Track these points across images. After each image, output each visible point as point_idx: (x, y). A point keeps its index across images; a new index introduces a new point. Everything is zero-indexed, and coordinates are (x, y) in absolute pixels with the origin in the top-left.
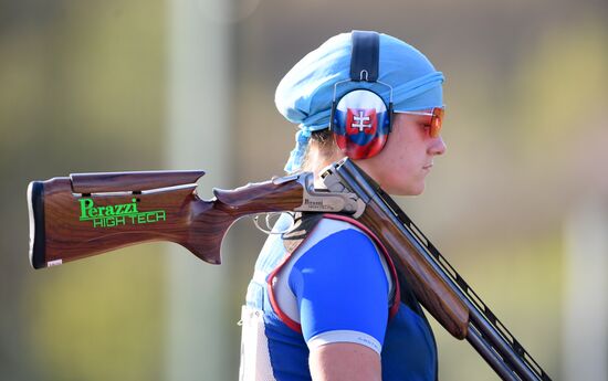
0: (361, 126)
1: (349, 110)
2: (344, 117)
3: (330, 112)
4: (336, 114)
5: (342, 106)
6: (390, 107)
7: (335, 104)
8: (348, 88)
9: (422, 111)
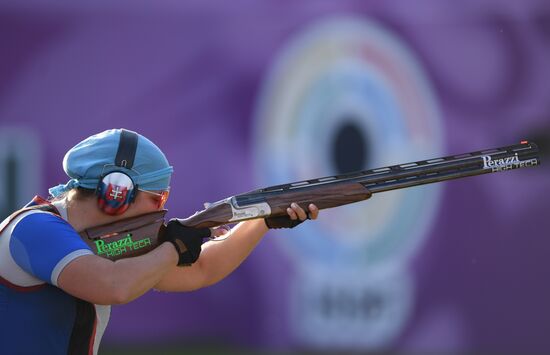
0: (116, 196)
1: (110, 185)
2: (106, 187)
3: (97, 181)
4: (101, 184)
5: (106, 181)
6: (136, 187)
7: (102, 178)
8: (112, 169)
9: (155, 191)
